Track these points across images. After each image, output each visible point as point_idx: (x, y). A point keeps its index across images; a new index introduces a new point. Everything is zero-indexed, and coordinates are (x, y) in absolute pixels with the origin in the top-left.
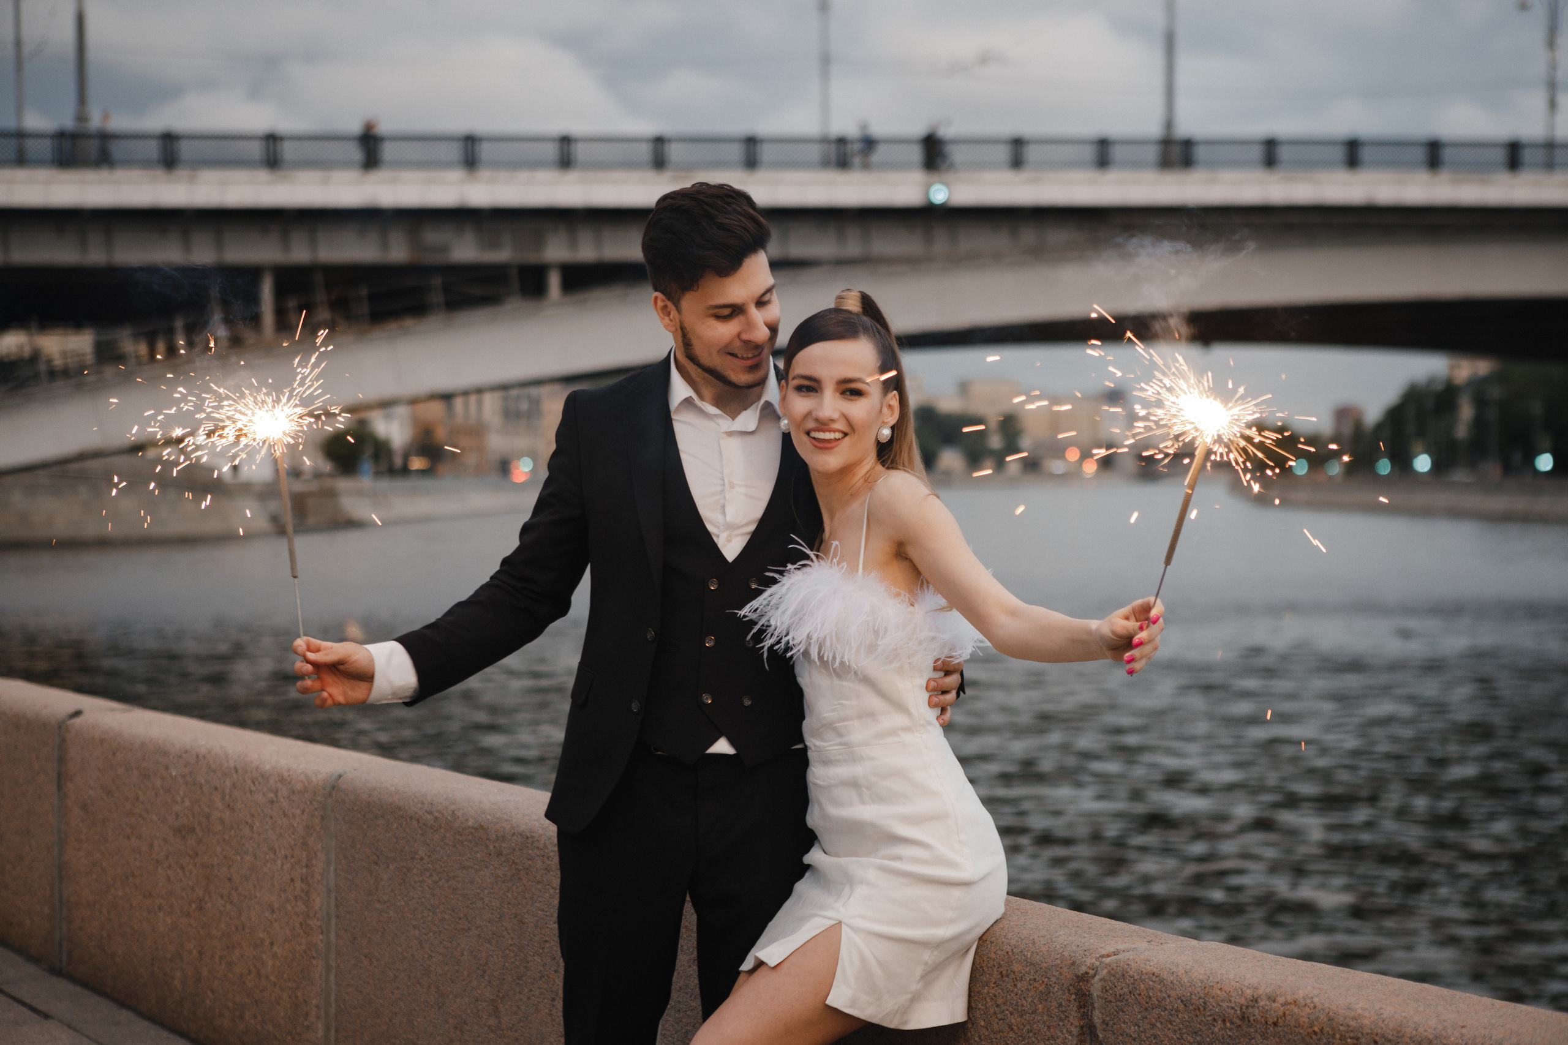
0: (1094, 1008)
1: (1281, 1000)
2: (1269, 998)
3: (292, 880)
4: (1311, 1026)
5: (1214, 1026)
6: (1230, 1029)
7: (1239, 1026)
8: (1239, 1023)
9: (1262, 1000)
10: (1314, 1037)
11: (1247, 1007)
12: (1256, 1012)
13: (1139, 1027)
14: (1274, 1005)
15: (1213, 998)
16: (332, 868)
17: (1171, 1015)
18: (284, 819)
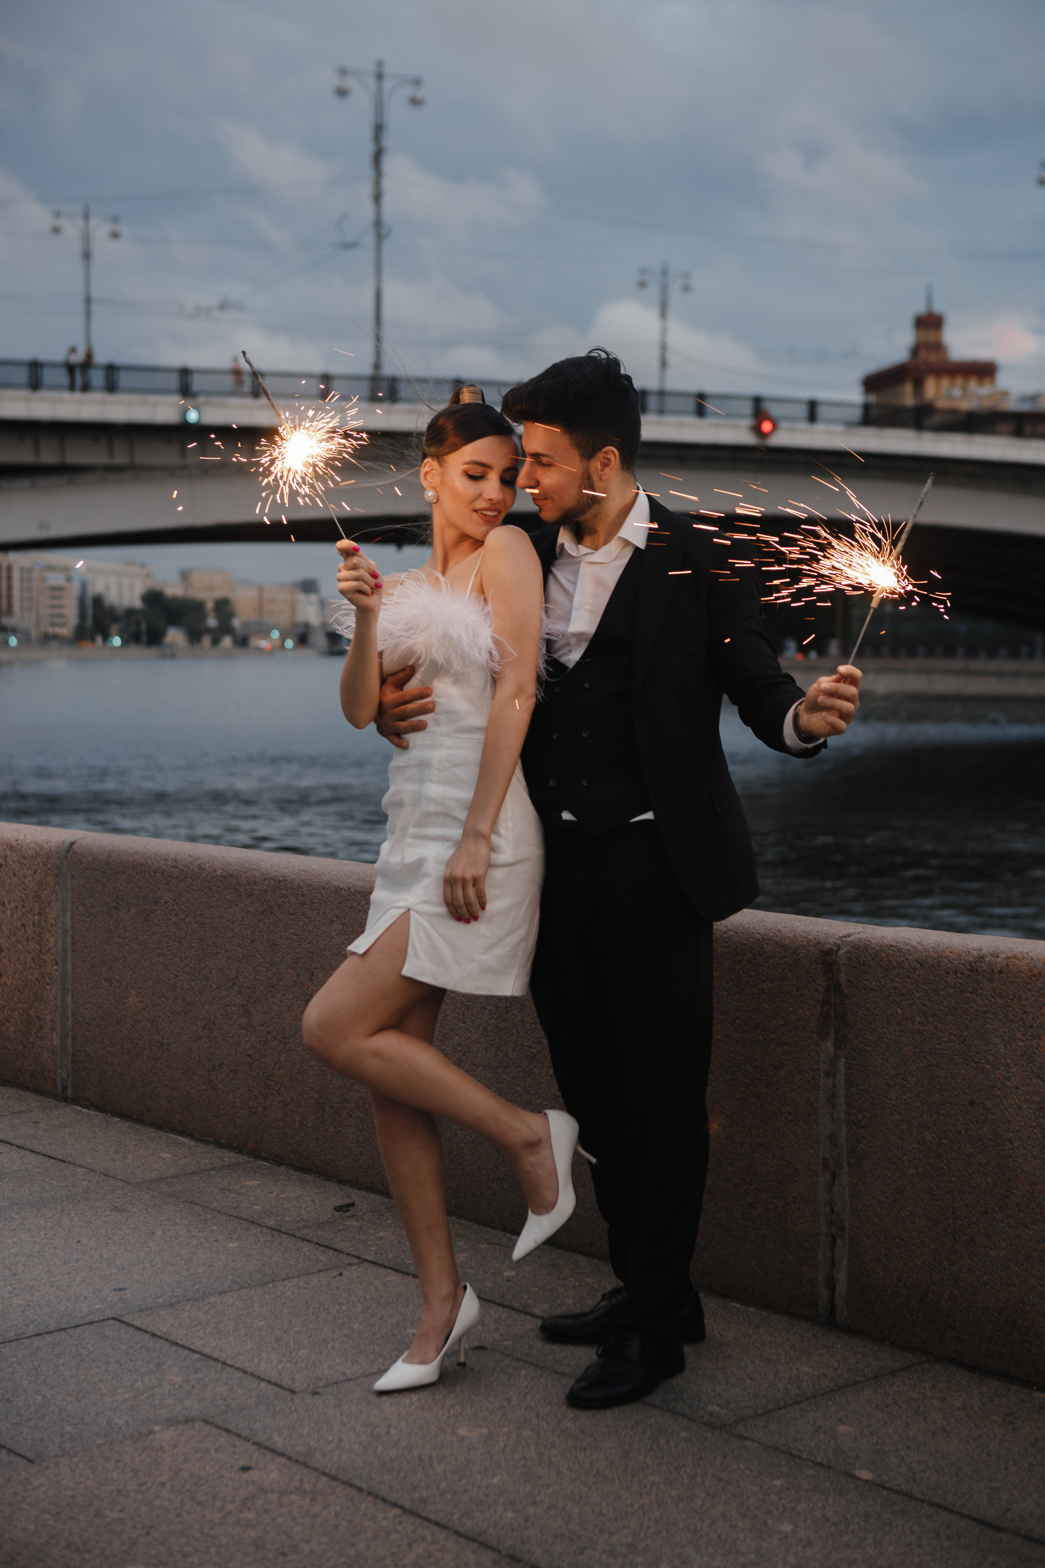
0: (840, 972)
1: (1003, 956)
2: (992, 955)
3: (23, 925)
4: (1030, 971)
5: (947, 977)
6: (961, 978)
7: (969, 975)
8: (969, 973)
9: (987, 957)
10: (1033, 978)
11: (975, 962)
12: (983, 965)
13: (880, 982)
14: (998, 960)
15: (946, 958)
16: (68, 914)
17: (909, 972)
18: (14, 879)
